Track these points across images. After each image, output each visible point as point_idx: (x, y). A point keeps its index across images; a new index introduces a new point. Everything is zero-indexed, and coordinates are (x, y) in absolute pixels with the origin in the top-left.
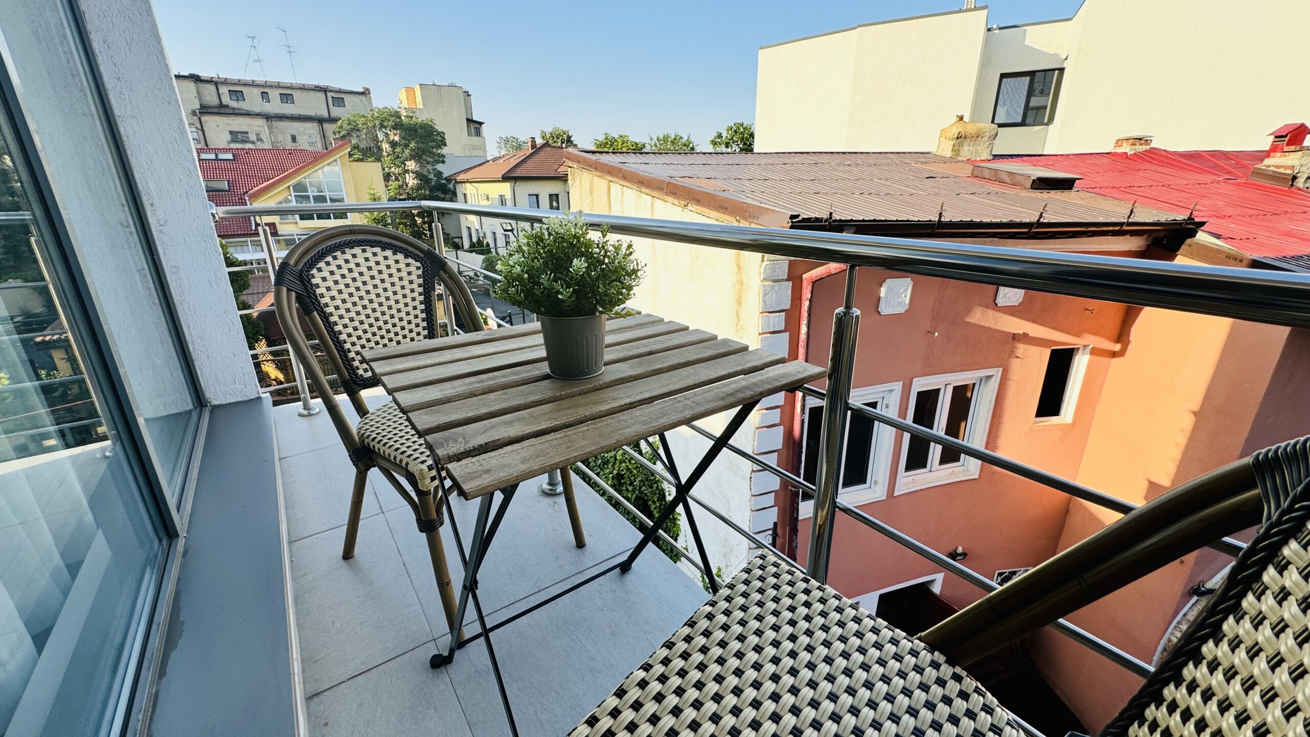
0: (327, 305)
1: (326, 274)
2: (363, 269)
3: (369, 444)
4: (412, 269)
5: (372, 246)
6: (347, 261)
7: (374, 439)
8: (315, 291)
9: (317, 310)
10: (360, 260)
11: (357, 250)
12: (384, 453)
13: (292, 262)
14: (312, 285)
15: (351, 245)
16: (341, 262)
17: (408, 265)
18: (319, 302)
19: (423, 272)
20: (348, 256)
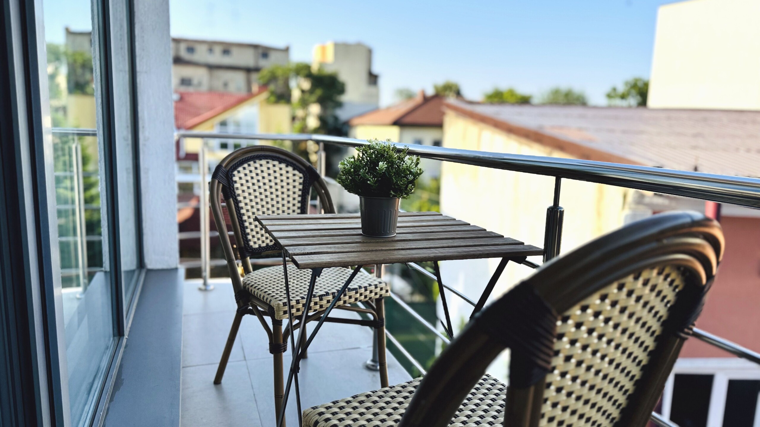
0: (239, 195)
1: (242, 175)
2: (265, 175)
3: (248, 289)
4: (297, 178)
5: (273, 160)
6: (256, 168)
7: (252, 286)
8: (233, 185)
9: (233, 198)
10: (264, 168)
11: (263, 162)
12: (257, 294)
13: (224, 165)
14: (232, 181)
15: (260, 158)
16: (252, 168)
17: (294, 175)
18: (235, 193)
19: (304, 181)
20: (257, 165)
